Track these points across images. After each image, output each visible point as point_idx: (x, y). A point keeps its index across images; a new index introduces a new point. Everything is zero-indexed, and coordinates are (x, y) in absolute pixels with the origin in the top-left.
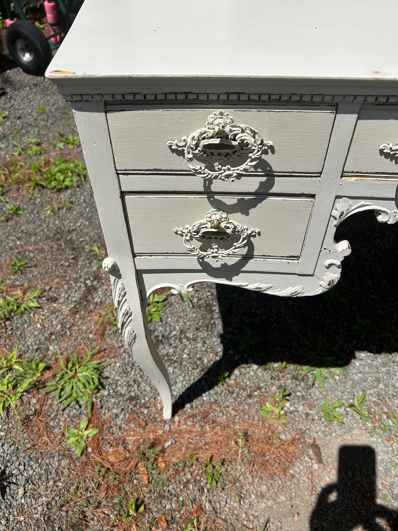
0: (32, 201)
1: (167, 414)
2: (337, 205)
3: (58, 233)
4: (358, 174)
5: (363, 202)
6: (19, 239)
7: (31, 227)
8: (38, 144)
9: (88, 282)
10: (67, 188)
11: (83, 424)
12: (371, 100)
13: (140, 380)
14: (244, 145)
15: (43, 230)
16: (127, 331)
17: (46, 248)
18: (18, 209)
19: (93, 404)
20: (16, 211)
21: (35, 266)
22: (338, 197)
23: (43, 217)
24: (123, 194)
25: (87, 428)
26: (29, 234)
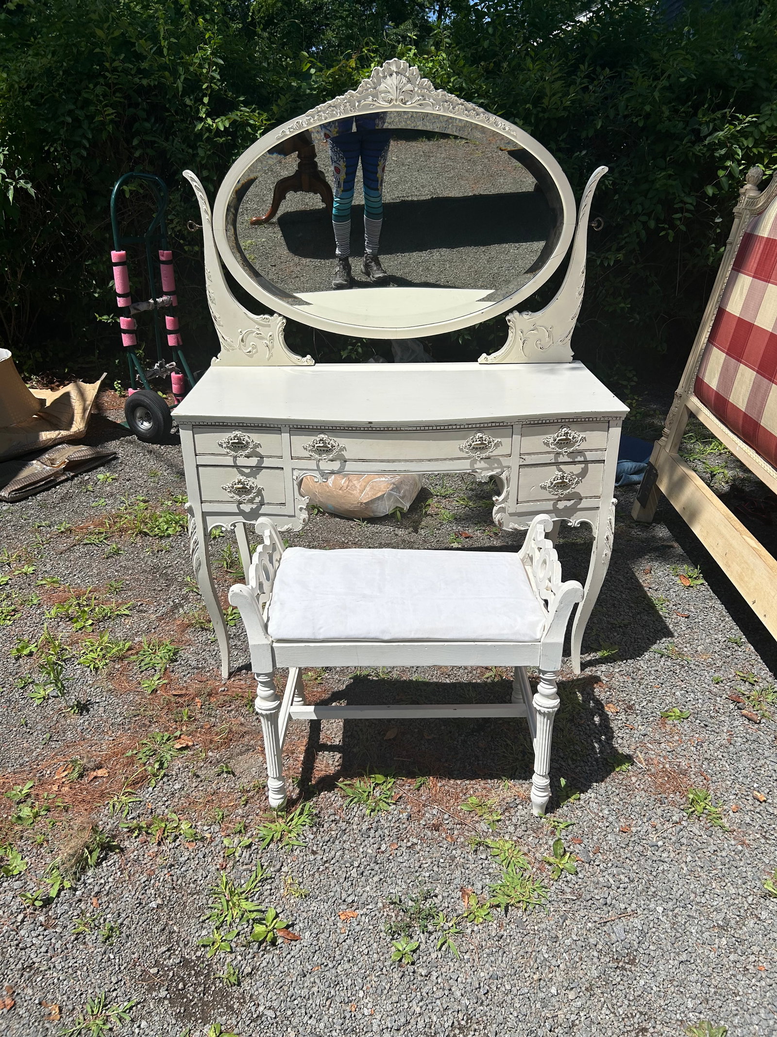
0: (133, 545)
1: (225, 674)
2: (294, 473)
3: (155, 568)
4: (298, 458)
5: (305, 472)
6: (117, 571)
7: (130, 563)
8: (145, 501)
9: (177, 601)
10: (169, 536)
11: (155, 678)
12: (291, 426)
13: (208, 658)
14: (248, 443)
15: (141, 566)
16: (195, 557)
17: (142, 578)
18: (119, 549)
19: (166, 669)
20: (117, 552)
21: (130, 590)
22: (293, 469)
23: (142, 557)
24: (198, 466)
25: (158, 679)
26: (126, 568)
